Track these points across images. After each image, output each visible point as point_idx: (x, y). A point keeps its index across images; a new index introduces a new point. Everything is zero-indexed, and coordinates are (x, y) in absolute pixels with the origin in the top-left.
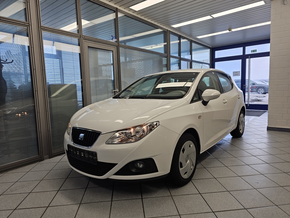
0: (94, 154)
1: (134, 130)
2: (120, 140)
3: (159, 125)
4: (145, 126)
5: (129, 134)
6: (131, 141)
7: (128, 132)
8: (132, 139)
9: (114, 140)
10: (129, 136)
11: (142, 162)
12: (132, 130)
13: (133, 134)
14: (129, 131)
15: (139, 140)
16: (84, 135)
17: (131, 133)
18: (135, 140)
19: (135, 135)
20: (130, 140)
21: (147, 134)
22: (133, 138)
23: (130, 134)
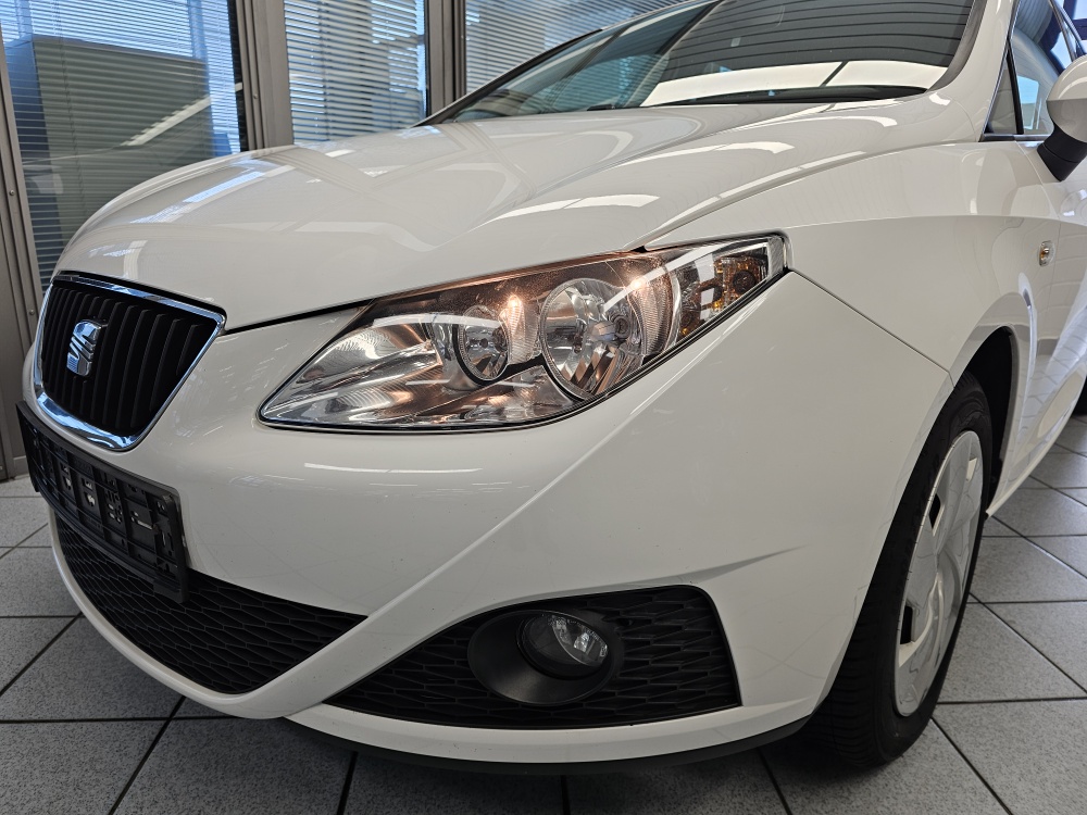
0: (162, 507)
1: (533, 310)
2: (404, 397)
3: (786, 271)
4: (645, 266)
5: (484, 343)
6: (500, 411)
7: (478, 329)
8: (508, 391)
9: (351, 394)
10: (482, 365)
11: (595, 618)
12: (513, 309)
13: (518, 352)
14: (489, 324)
15: (580, 406)
16: (102, 332)
17: (500, 338)
18: (535, 406)
19: (539, 360)
20: (496, 400)
21: (655, 358)
22: (520, 382)
23: (491, 350)
